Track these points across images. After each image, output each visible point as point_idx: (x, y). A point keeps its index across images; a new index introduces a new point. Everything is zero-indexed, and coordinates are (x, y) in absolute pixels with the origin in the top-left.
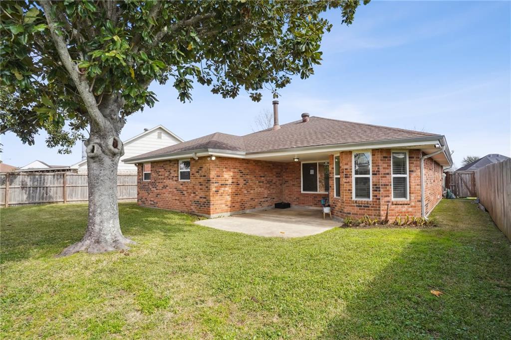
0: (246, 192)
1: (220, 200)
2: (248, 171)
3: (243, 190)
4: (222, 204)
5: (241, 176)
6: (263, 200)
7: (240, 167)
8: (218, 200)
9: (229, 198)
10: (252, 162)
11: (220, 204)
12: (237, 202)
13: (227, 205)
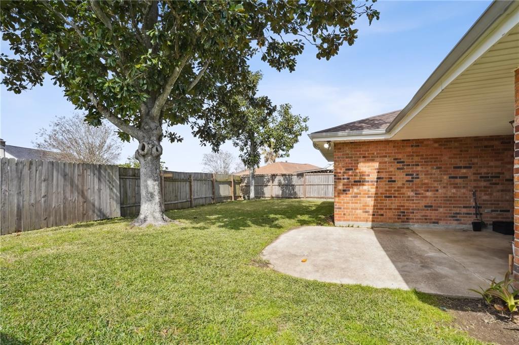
0: (412, 194)
1: (352, 203)
2: (416, 159)
3: (404, 190)
4: (357, 209)
5: (398, 169)
6: (464, 210)
7: (398, 153)
8: (349, 203)
9: (371, 202)
10: (432, 142)
11: (352, 209)
12: (391, 209)
13: (366, 212)
